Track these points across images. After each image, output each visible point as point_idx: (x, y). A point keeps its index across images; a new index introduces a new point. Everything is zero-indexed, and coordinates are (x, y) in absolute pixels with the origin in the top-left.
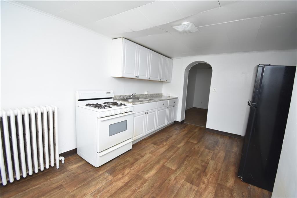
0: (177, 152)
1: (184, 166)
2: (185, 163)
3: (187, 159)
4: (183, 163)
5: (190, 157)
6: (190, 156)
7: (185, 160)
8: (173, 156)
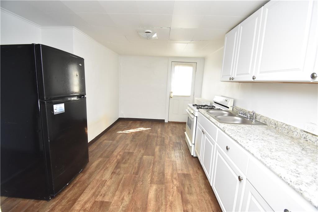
0: (150, 174)
1: (137, 161)
2: (137, 164)
3: (136, 170)
4: (139, 164)
5: (134, 173)
6: (134, 175)
7: (139, 167)
8: (153, 168)
